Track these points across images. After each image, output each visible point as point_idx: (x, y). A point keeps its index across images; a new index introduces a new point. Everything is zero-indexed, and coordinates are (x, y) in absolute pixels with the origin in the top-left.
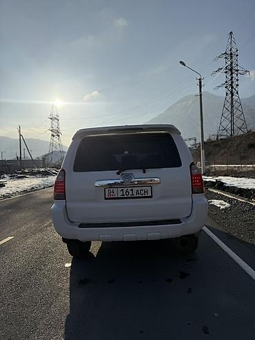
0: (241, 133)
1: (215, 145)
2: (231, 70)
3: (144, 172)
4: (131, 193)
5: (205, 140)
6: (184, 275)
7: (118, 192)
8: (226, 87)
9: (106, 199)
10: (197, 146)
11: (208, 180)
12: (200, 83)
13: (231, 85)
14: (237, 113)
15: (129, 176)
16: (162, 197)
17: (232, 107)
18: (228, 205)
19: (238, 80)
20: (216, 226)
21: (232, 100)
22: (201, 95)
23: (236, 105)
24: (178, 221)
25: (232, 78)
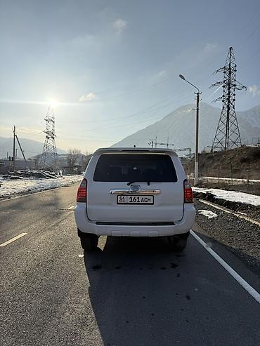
0: (235, 147)
1: (209, 158)
2: (229, 84)
3: (149, 185)
4: (137, 200)
5: (200, 152)
6: (174, 266)
7: (127, 199)
8: (223, 101)
9: (118, 203)
10: (192, 157)
11: (199, 192)
12: (198, 97)
13: (228, 99)
14: (232, 127)
15: (137, 187)
16: (161, 205)
17: (228, 120)
18: (215, 215)
19: (234, 95)
20: (202, 232)
21: (228, 114)
22: (198, 109)
23: (232, 119)
24: (172, 224)
25: (229, 92)
